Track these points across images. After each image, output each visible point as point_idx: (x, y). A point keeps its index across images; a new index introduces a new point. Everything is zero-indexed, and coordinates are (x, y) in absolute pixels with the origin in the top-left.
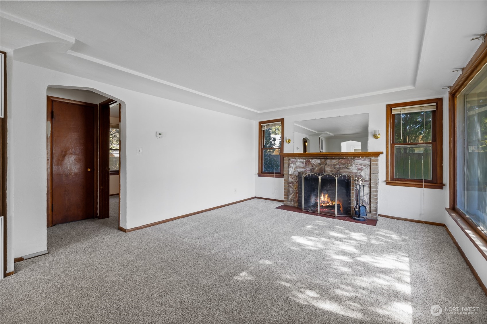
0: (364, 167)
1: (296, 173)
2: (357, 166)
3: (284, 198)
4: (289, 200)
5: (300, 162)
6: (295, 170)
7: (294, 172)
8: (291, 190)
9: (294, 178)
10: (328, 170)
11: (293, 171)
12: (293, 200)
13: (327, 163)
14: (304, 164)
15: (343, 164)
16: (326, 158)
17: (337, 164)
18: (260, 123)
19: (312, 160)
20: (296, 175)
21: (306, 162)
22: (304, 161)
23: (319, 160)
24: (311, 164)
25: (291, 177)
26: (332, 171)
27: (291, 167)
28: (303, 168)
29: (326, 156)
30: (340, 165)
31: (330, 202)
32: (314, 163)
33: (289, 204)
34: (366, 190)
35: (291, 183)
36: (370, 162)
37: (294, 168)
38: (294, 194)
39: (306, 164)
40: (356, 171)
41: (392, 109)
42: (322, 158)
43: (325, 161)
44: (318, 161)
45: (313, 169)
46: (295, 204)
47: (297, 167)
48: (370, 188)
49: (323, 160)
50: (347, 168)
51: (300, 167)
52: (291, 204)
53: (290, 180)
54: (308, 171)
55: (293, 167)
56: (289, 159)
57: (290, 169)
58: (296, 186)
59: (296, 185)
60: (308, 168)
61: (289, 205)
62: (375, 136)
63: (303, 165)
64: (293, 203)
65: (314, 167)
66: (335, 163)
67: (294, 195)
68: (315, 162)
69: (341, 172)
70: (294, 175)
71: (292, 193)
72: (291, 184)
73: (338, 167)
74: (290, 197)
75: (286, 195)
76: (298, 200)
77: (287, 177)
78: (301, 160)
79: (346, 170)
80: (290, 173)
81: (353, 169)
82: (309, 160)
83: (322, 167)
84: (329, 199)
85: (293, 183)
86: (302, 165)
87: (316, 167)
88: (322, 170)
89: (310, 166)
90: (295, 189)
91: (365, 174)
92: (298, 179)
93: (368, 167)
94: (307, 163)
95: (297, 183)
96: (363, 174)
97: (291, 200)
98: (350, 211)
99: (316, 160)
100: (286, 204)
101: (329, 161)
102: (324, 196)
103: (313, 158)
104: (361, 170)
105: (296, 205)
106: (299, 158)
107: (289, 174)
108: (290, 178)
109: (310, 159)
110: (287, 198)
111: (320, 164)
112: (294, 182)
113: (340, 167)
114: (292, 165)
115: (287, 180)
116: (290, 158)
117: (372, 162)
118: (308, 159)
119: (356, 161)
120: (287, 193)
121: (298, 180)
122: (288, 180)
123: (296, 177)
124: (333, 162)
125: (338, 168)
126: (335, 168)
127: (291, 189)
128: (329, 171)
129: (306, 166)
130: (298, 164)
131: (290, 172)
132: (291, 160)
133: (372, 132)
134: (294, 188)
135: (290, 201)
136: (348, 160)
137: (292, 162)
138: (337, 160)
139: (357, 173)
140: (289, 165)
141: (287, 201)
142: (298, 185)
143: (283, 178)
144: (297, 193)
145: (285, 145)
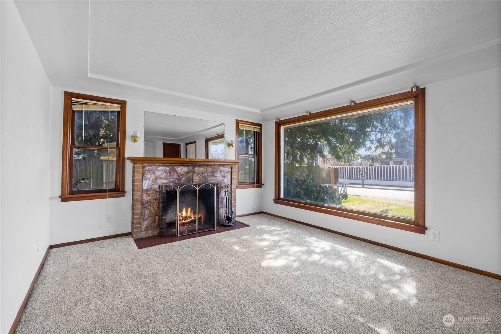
0: (227, 174)
1: (156, 187)
2: (222, 173)
3: (132, 227)
4: (143, 229)
5: (161, 170)
6: (154, 182)
7: (151, 186)
8: (146, 213)
9: (152, 195)
10: (196, 179)
11: (150, 183)
12: (149, 228)
13: (195, 171)
14: (167, 173)
15: (211, 172)
16: (195, 165)
17: (205, 172)
18: (68, 95)
19: (178, 168)
20: (155, 190)
22: (168, 168)
23: (186, 167)
24: (177, 172)
25: (147, 194)
26: (200, 180)
27: (146, 179)
28: (166, 179)
29: (195, 163)
30: (208, 173)
31: (193, 217)
32: (180, 171)
33: (144, 235)
35: (147, 203)
36: (231, 169)
37: (152, 179)
38: (152, 217)
39: (170, 173)
40: (220, 179)
41: (240, 124)
42: (191, 165)
43: (193, 168)
44: (185, 169)
45: (180, 179)
46: (154, 232)
47: (156, 178)
49: (191, 168)
50: (214, 176)
51: (161, 178)
52: (147, 233)
53: (145, 198)
54: (173, 182)
55: (149, 178)
56: (144, 167)
57: (144, 182)
58: (154, 206)
59: (155, 204)
60: (173, 178)
61: (144, 237)
63: (165, 174)
64: (150, 232)
65: (181, 177)
66: (203, 170)
67: (151, 220)
68: (182, 170)
69: (209, 181)
70: (153, 190)
71: (149, 217)
72: (146, 205)
73: (206, 175)
74: (145, 224)
75: (135, 223)
76: (158, 225)
77: (141, 195)
78: (163, 168)
79: (213, 178)
80: (145, 188)
81: (218, 177)
82: (175, 168)
83: (190, 176)
84: (192, 213)
85: (150, 202)
87: (183, 176)
88: (190, 180)
89: (176, 175)
90: (153, 211)
91: (227, 181)
92: (159, 194)
93: (230, 174)
94: (171, 171)
95: (158, 201)
97: (147, 229)
99: (183, 167)
100: (139, 237)
101: (197, 169)
102: (187, 211)
103: (180, 165)
104: (224, 177)
105: (157, 232)
106: (160, 165)
107: (143, 190)
108: (144, 195)
109: (176, 166)
110: (140, 227)
111: (188, 173)
112: (152, 201)
113: (208, 175)
114: (149, 176)
115: (140, 199)
116: (146, 164)
117: (233, 170)
118: (173, 167)
119: (222, 168)
120: (140, 219)
121: (158, 196)
122: (142, 198)
123: (155, 193)
124: (201, 169)
125: (206, 177)
126: (203, 176)
127: (147, 211)
128: (197, 181)
129: (170, 176)
130: (158, 173)
131: (144, 186)
132: (147, 168)
134: (152, 209)
135: (144, 231)
136: (215, 168)
137: (148, 171)
138: (205, 168)
139: (222, 180)
140: (143, 175)
141: (141, 231)
142: (159, 203)
143: (124, 196)
144: (156, 215)
145: (128, 144)
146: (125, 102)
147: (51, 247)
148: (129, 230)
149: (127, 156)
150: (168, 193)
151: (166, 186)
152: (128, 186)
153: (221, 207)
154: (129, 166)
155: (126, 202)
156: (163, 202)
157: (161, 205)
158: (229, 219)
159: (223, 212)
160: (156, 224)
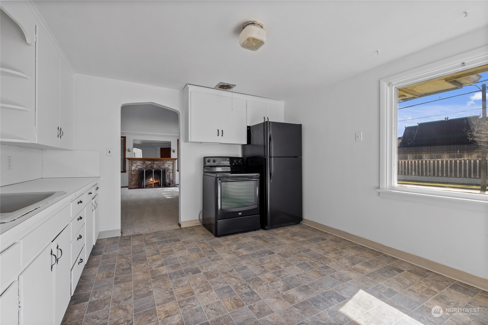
0: (171, 165)
1: (137, 169)
2: (168, 164)
3: (129, 184)
4: (132, 185)
5: (139, 163)
6: (136, 167)
7: (135, 169)
9: (136, 172)
15: (162, 163)
20: (137, 170)
22: (142, 162)
26: (157, 167)
27: (133, 166)
28: (141, 166)
29: (154, 160)
31: (155, 181)
33: (132, 187)
34: (171, 174)
36: (173, 163)
38: (136, 181)
39: (143, 164)
40: (167, 166)
42: (152, 160)
44: (150, 162)
45: (147, 166)
47: (137, 166)
48: (173, 173)
49: (152, 162)
51: (139, 166)
53: (133, 173)
54: (144, 167)
56: (132, 161)
57: (132, 167)
59: (136, 176)
62: (174, 152)
64: (135, 186)
68: (148, 163)
69: (161, 167)
71: (134, 181)
73: (160, 165)
74: (133, 183)
75: (130, 183)
76: (138, 184)
78: (140, 162)
79: (163, 166)
80: (133, 169)
81: (166, 166)
82: (145, 162)
83: (153, 165)
86: (141, 165)
87: (149, 165)
88: (152, 167)
89: (145, 165)
90: (136, 178)
91: (171, 168)
96: (170, 167)
97: (134, 185)
98: (166, 184)
101: (155, 162)
102: (152, 179)
103: (148, 161)
104: (169, 166)
106: (139, 160)
110: (131, 184)
111: (151, 164)
112: (136, 174)
114: (134, 165)
115: (131, 173)
119: (168, 162)
120: (131, 181)
121: (138, 173)
124: (157, 162)
127: (134, 178)
130: (138, 164)
132: (134, 162)
133: (172, 150)
136: (164, 162)
137: (134, 163)
138: (159, 162)
139: (168, 167)
140: (132, 165)
141: (131, 186)
142: (138, 176)
143: (125, 172)
145: (127, 153)
146: (126, 137)
148: (128, 185)
149: (126, 157)
150: (142, 171)
151: (141, 169)
152: (127, 169)
153: (168, 179)
154: (127, 161)
155: (127, 174)
156: (140, 175)
157: (139, 176)
158: (169, 184)
159: (167, 181)
160: (137, 184)
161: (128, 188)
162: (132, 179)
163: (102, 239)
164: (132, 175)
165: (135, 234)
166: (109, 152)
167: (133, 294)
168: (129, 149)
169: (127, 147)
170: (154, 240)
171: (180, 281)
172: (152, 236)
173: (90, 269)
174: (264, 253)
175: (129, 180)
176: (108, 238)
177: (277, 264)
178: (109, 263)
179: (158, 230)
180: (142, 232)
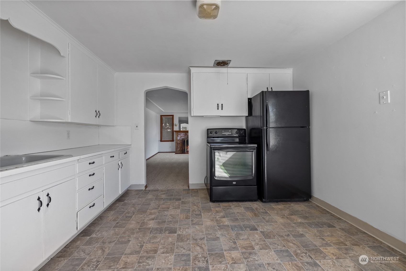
18: (161, 116)
20: (181, 140)
21: (185, 134)
27: (178, 137)
28: (184, 137)
33: (178, 152)
37: (180, 137)
47: (181, 136)
51: (182, 137)
54: (186, 138)
56: (178, 133)
57: (178, 138)
58: (181, 145)
71: (179, 148)
74: (178, 150)
75: (176, 149)
76: (182, 150)
78: (183, 133)
80: (178, 139)
85: (180, 143)
97: (179, 151)
105: (181, 152)
108: (178, 141)
110: (177, 150)
120: (177, 148)
121: (182, 142)
129: (185, 136)
130: (182, 135)
132: (179, 133)
140: (178, 136)
143: (174, 141)
144: (181, 147)
145: (174, 127)
146: (173, 115)
147: (159, 152)
148: (175, 151)
149: (174, 130)
151: (184, 139)
152: (175, 139)
154: (175, 133)
155: (174, 143)
156: (183, 144)
161: (175, 153)
162: (178, 146)
163: (132, 190)
164: (178, 143)
165: (155, 189)
166: (137, 127)
167: (117, 239)
168: (176, 124)
169: (175, 123)
170: (163, 196)
171: (155, 237)
172: (164, 193)
173: (109, 211)
174: (246, 227)
175: (176, 148)
176: (136, 190)
177: (253, 243)
178: (122, 209)
179: (172, 188)
180: (159, 189)
